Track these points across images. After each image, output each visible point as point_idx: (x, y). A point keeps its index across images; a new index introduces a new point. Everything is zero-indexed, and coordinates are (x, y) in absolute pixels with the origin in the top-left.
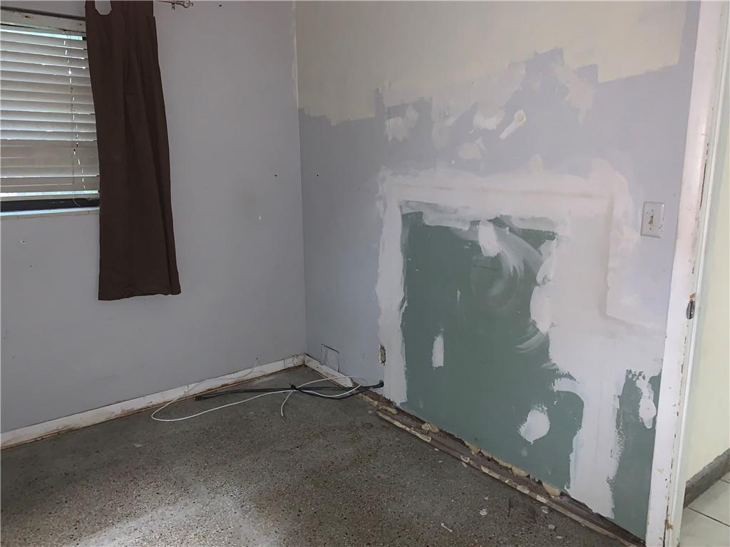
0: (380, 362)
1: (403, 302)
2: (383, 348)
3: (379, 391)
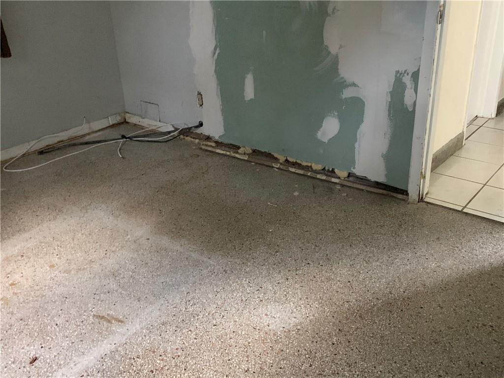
0: (198, 106)
1: (215, 49)
2: (199, 94)
3: (199, 131)
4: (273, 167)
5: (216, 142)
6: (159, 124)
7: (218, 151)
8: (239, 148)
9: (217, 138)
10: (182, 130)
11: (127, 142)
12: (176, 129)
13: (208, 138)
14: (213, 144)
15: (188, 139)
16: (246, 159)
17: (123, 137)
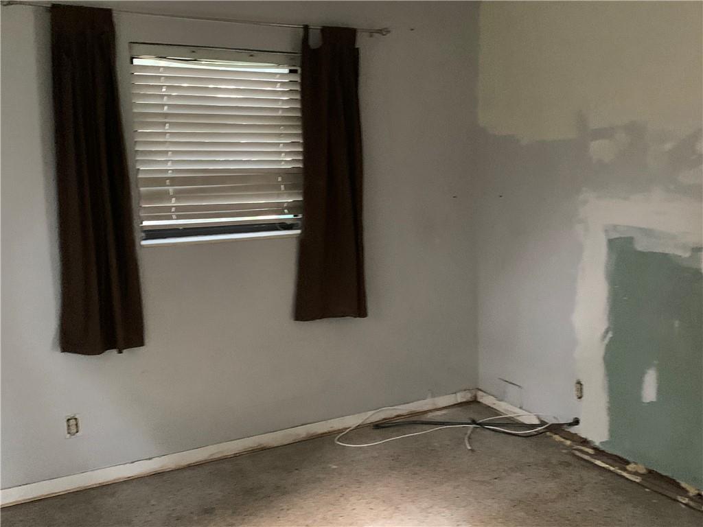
0: (576, 398)
1: (607, 332)
2: (579, 383)
3: (574, 430)
4: (678, 501)
5: (595, 449)
6: (520, 412)
7: (598, 463)
8: (628, 463)
9: (597, 444)
10: (550, 425)
11: (478, 430)
12: (543, 423)
13: (585, 442)
14: (591, 451)
15: (557, 438)
16: (637, 481)
17: (474, 422)
